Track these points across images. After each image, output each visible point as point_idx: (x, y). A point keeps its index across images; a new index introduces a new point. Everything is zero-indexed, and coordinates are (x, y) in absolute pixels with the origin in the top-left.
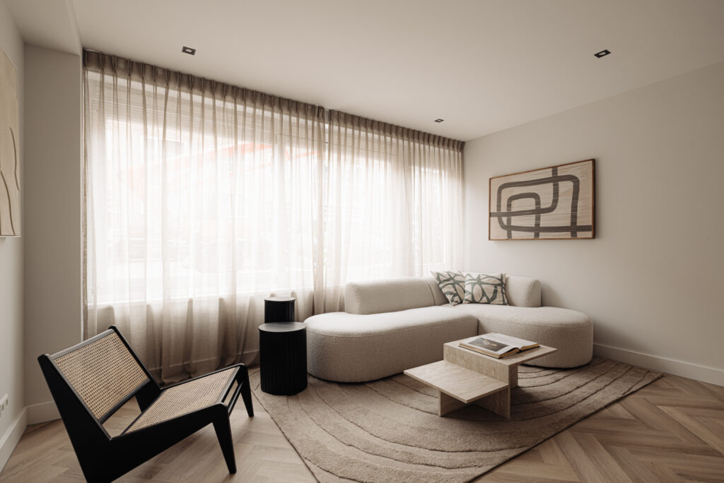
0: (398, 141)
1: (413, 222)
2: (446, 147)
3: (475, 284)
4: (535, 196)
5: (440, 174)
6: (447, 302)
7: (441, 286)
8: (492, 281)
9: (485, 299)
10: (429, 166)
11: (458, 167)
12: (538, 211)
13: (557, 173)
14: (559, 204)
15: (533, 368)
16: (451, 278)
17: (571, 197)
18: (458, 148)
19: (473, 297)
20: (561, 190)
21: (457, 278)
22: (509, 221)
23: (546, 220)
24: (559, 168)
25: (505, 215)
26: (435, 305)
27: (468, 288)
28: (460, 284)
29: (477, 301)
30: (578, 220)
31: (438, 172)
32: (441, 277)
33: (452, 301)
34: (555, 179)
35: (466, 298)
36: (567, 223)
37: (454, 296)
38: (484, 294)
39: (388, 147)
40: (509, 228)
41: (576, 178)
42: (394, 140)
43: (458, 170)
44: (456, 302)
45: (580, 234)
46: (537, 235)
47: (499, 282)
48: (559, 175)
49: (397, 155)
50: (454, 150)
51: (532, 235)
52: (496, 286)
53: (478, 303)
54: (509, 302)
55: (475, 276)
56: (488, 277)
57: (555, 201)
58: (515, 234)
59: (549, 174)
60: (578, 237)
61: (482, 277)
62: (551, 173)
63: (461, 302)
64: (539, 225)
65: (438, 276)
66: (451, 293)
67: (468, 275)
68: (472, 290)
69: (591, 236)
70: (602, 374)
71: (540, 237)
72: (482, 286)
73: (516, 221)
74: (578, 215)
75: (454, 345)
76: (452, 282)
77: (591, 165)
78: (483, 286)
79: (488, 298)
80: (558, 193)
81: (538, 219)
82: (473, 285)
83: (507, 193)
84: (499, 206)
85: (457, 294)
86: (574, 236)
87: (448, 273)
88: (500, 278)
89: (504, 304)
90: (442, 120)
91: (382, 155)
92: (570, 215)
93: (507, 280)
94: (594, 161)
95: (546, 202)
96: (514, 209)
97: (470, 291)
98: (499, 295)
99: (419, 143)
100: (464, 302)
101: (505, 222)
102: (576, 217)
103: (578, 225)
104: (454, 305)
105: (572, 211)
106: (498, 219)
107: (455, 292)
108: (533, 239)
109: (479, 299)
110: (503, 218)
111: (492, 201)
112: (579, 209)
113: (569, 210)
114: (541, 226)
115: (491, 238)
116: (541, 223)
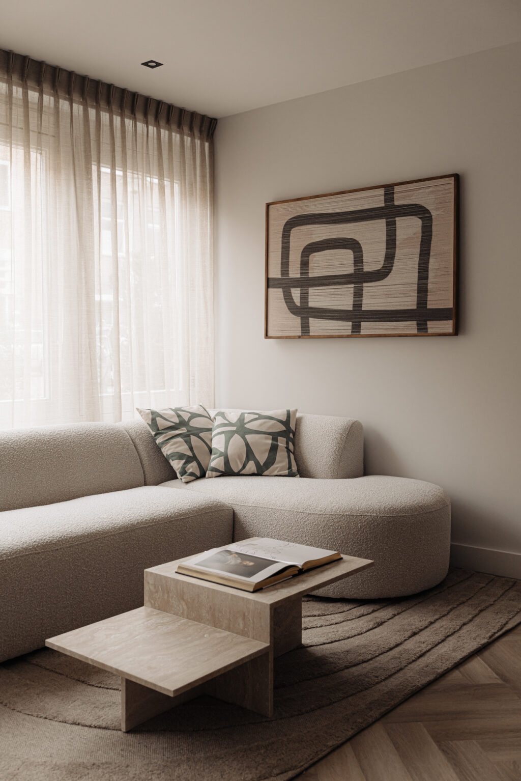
0: (57, 102)
1: (97, 298)
2: (174, 127)
3: (233, 433)
4: (353, 245)
5: (162, 188)
6: (173, 477)
7: (159, 440)
8: (268, 426)
9: (251, 467)
10: (135, 169)
11: (203, 176)
12: (360, 278)
13: (392, 200)
14: (397, 265)
15: (339, 605)
16: (182, 423)
17: (417, 250)
18: (201, 132)
19: (227, 462)
20: (401, 235)
21: (195, 423)
22: (304, 297)
23: (374, 297)
24: (397, 189)
25: (296, 283)
26: (145, 484)
27: (218, 443)
28: (201, 435)
29: (236, 471)
30: (429, 298)
31: (156, 181)
32: (158, 419)
33: (184, 473)
34: (390, 212)
35: (213, 464)
36: (411, 302)
37: (186, 463)
38: (250, 454)
39: (33, 115)
40: (305, 312)
41: (427, 211)
42: (48, 100)
43: (203, 182)
44: (192, 474)
45: (432, 326)
46: (356, 328)
47: (284, 428)
48: (396, 203)
49: (57, 136)
50: (192, 136)
51: (346, 327)
52: (275, 436)
53: (238, 474)
54: (301, 470)
55: (233, 417)
56: (261, 417)
57: (390, 257)
58: (317, 325)
59: (377, 200)
60: (430, 331)
61: (248, 418)
62: (383, 198)
63: (203, 476)
64: (360, 305)
65: (154, 420)
66: (181, 456)
67: (218, 414)
68: (226, 448)
69: (451, 330)
70: (463, 603)
71: (363, 332)
72: (247, 436)
73: (318, 298)
74: (430, 286)
75: (167, 570)
76: (183, 430)
77: (452, 186)
78: (249, 437)
79: (258, 463)
80: (395, 240)
81: (358, 294)
82: (229, 435)
83: (301, 237)
84: (285, 265)
85: (193, 458)
86: (422, 329)
87: (176, 411)
88: (284, 418)
89: (291, 475)
90: (158, 64)
91: (18, 133)
92: (416, 287)
93: (298, 422)
94: (458, 180)
95: (373, 260)
96: (314, 273)
97: (222, 450)
98: (281, 455)
99: (111, 112)
100: (208, 473)
101: (297, 300)
102: (426, 291)
103: (429, 307)
104: (187, 483)
105: (420, 278)
106: (284, 291)
107: (189, 453)
108: (348, 336)
109: (240, 467)
110: (293, 290)
111: (270, 254)
112: (431, 274)
113: (414, 277)
114: (363, 309)
115: (270, 334)
116: (364, 302)
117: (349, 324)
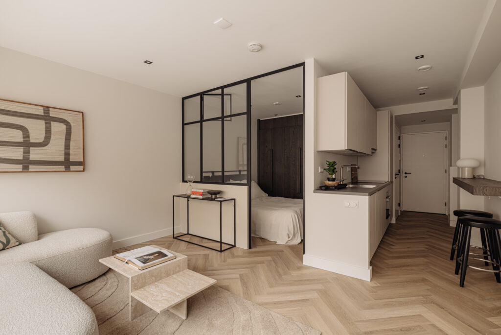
4: (22, 129)
12: (27, 144)
13: (48, 113)
14: (52, 141)
17: (64, 137)
20: (54, 129)
23: (36, 154)
24: (51, 109)
30: (71, 157)
34: (47, 118)
36: (61, 158)
41: (68, 123)
45: (72, 168)
46: (26, 168)
48: (51, 115)
54: (20, 241)
57: (48, 138)
59: (40, 111)
60: (71, 170)
62: (43, 111)
64: (28, 158)
69: (82, 170)
71: (30, 170)
74: (71, 152)
77: (80, 116)
80: (50, 131)
81: (27, 152)
86: (68, 169)
92: (64, 152)
94: (82, 113)
95: (37, 137)
102: (69, 154)
103: (71, 160)
105: (66, 149)
108: (20, 172)
112: (71, 148)
113: (62, 148)
114: (30, 159)
116: (31, 156)
117: (20, 166)
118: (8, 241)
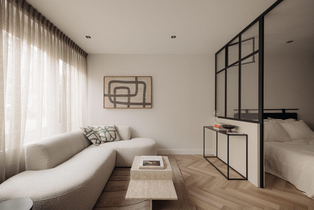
4: (128, 88)
6: (92, 144)
7: (87, 135)
8: (113, 129)
12: (129, 96)
13: (137, 80)
14: (138, 93)
16: (92, 130)
18: (85, 56)
19: (106, 139)
20: (139, 87)
21: (94, 130)
22: (115, 99)
23: (133, 100)
24: (138, 78)
25: (112, 96)
26: (85, 148)
27: (102, 134)
28: (97, 133)
30: (146, 100)
32: (86, 130)
34: (137, 82)
35: (103, 140)
36: (141, 101)
37: (97, 140)
38: (111, 137)
40: (115, 103)
41: (145, 83)
44: (98, 143)
45: (146, 106)
46: (129, 106)
47: (115, 129)
48: (138, 81)
50: (83, 57)
52: (115, 131)
53: (109, 142)
54: (121, 139)
55: (103, 127)
56: (110, 127)
57: (137, 92)
58: (118, 105)
60: (146, 107)
61: (107, 128)
62: (135, 79)
65: (85, 130)
66: (95, 139)
67: (99, 127)
69: (150, 107)
71: (130, 107)
72: (109, 132)
73: (118, 99)
74: (146, 98)
75: (136, 169)
76: (93, 132)
77: (150, 79)
79: (113, 138)
80: (138, 88)
81: (129, 99)
82: (105, 132)
83: (113, 86)
84: (109, 91)
86: (144, 107)
87: (89, 127)
88: (114, 127)
90: (90, 38)
92: (143, 98)
93: (117, 128)
94: (151, 77)
95: (133, 92)
96: (117, 94)
97: (105, 136)
98: (117, 136)
100: (101, 142)
101: (113, 100)
102: (145, 99)
103: (146, 102)
104: (98, 145)
105: (144, 96)
106: (109, 97)
107: (96, 138)
108: (127, 108)
109: (109, 139)
110: (111, 97)
111: (105, 89)
112: (146, 96)
113: (142, 96)
115: (105, 107)
116: (130, 101)
117: (127, 106)
118: (116, 138)
